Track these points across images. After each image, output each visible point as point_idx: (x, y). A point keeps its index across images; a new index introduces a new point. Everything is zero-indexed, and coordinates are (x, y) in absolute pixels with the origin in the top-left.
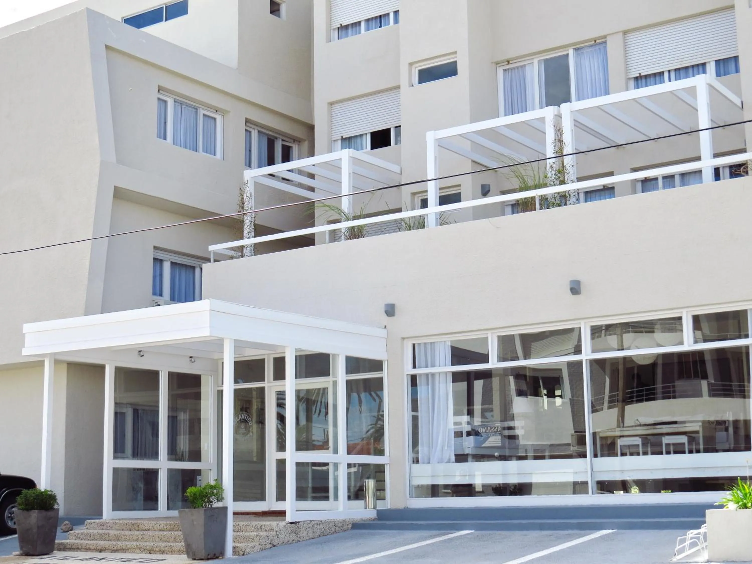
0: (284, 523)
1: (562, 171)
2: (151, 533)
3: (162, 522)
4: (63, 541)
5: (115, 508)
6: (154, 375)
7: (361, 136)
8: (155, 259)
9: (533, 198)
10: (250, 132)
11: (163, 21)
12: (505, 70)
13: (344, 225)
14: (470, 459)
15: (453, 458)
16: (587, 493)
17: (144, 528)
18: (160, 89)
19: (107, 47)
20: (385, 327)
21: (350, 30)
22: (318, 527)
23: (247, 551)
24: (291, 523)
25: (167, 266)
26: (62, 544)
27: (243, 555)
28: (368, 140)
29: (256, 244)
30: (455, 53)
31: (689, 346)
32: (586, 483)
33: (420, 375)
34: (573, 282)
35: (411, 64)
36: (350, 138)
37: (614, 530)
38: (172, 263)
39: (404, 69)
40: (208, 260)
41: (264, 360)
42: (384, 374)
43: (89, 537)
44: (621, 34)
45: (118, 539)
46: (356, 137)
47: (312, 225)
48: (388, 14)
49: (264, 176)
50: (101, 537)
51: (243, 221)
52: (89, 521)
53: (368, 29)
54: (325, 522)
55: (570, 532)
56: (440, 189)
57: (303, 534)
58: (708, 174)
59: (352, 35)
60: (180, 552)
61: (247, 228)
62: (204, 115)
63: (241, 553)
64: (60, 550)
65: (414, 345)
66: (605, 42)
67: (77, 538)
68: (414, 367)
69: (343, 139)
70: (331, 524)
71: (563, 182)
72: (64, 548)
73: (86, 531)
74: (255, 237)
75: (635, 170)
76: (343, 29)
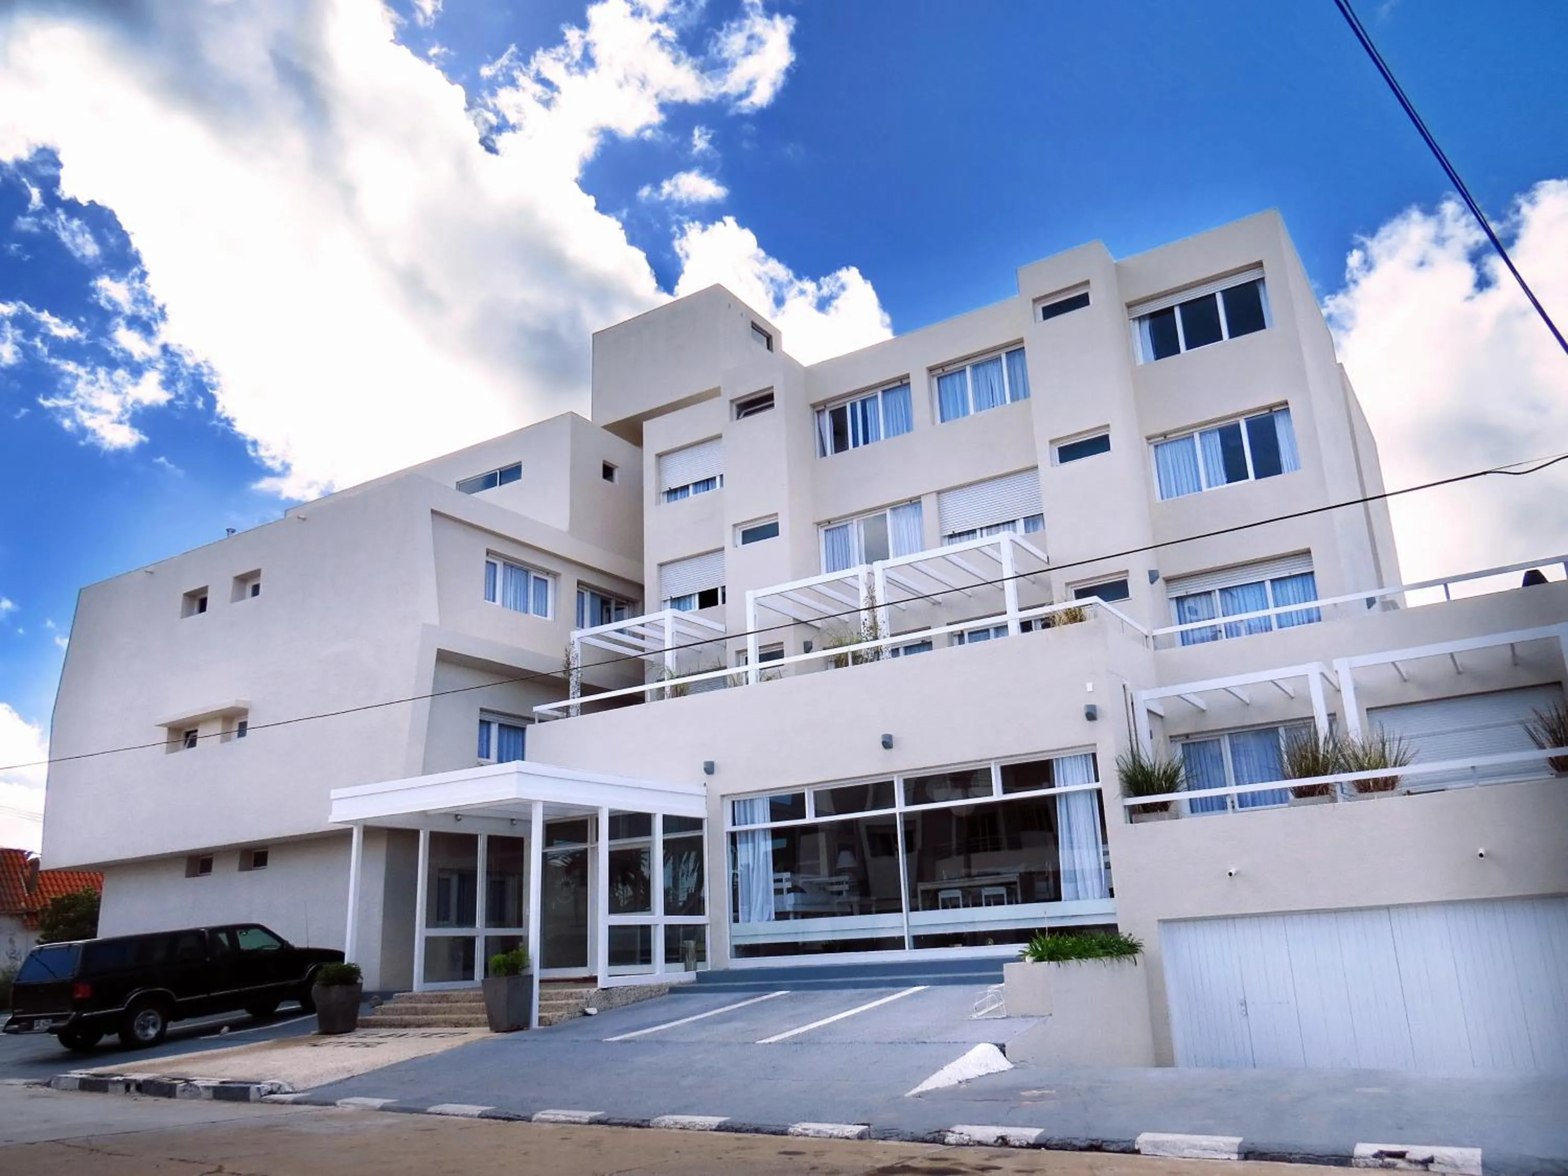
0: (595, 990)
1: (874, 627)
2: (459, 1005)
3: (472, 993)
4: (368, 1017)
5: (426, 980)
6: (472, 839)
7: (690, 596)
8: (481, 721)
9: (846, 654)
10: (583, 593)
11: (496, 485)
12: (826, 531)
13: (667, 684)
14: (791, 916)
15: (773, 917)
16: (904, 948)
17: (454, 1000)
18: (488, 552)
19: (433, 512)
20: (705, 784)
21: (679, 494)
22: (632, 992)
23: (555, 1020)
24: (603, 989)
25: (494, 729)
26: (366, 1020)
27: (550, 1025)
28: (696, 599)
29: (582, 704)
30: (776, 514)
31: (998, 796)
32: (902, 938)
33: (740, 832)
34: (885, 736)
35: (735, 526)
36: (679, 599)
37: (928, 986)
38: (501, 725)
39: (729, 530)
40: (532, 721)
41: (586, 821)
42: (705, 832)
43: (395, 1011)
44: (934, 495)
45: (425, 1012)
46: (684, 597)
47: (643, 683)
48: (715, 478)
49: (591, 636)
50: (408, 1011)
51: (569, 682)
52: (397, 994)
53: (696, 492)
54: (640, 987)
55: (883, 989)
56: (760, 647)
57: (617, 1000)
58: (1014, 628)
59: (681, 498)
60: (485, 1025)
61: (573, 687)
62: (535, 578)
63: (548, 1023)
64: (363, 1027)
65: (733, 802)
66: (920, 502)
67: (383, 1014)
68: (734, 824)
69: (673, 600)
70: (647, 989)
71: (876, 638)
72: (368, 1025)
73: (392, 1006)
74: (581, 696)
75: (949, 624)
76: (672, 493)
